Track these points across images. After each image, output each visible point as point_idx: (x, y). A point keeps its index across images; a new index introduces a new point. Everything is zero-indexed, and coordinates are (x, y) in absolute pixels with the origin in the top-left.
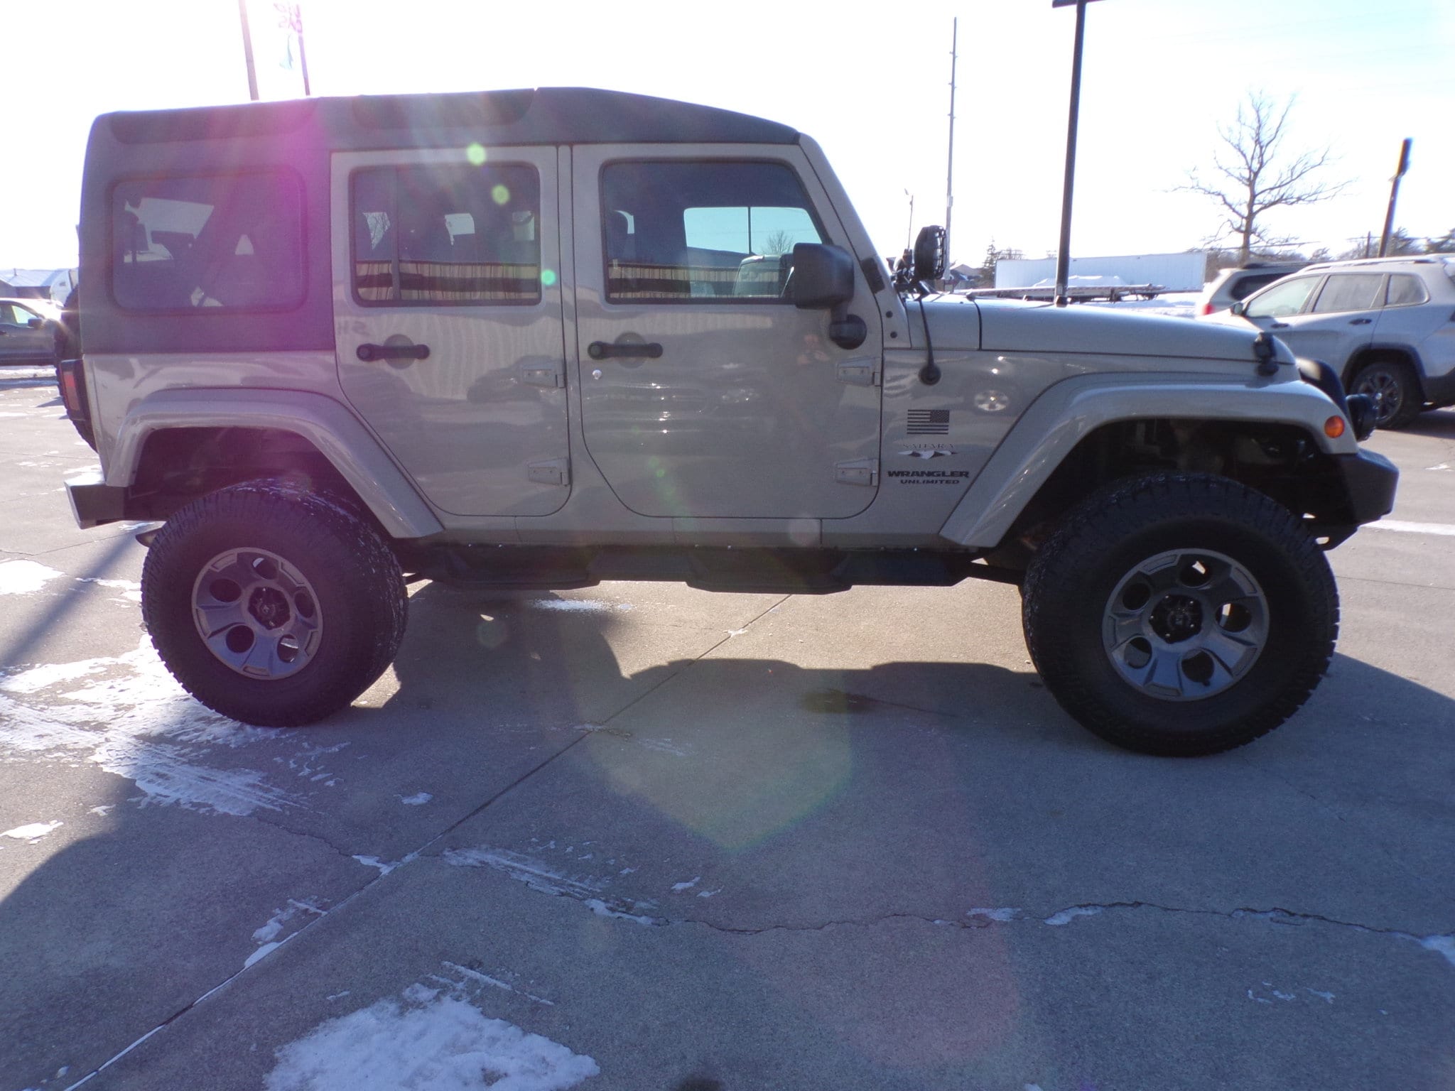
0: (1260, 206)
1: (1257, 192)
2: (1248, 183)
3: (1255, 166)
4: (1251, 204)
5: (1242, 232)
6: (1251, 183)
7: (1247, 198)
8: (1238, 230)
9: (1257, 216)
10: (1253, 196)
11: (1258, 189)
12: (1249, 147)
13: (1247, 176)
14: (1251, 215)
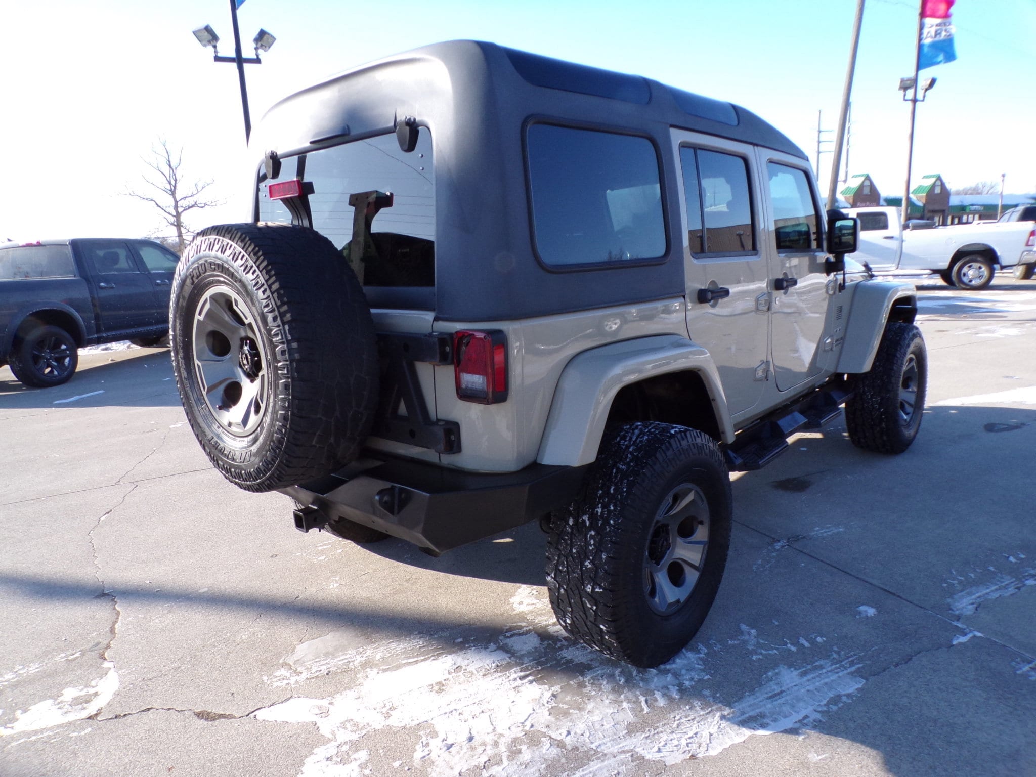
0: (183, 209)
1: (178, 200)
2: (171, 193)
3: (173, 182)
4: (176, 207)
5: (174, 225)
6: (173, 193)
7: (173, 203)
8: (172, 224)
9: (182, 214)
10: (176, 202)
11: (178, 196)
12: (166, 170)
13: (170, 189)
14: (178, 215)
